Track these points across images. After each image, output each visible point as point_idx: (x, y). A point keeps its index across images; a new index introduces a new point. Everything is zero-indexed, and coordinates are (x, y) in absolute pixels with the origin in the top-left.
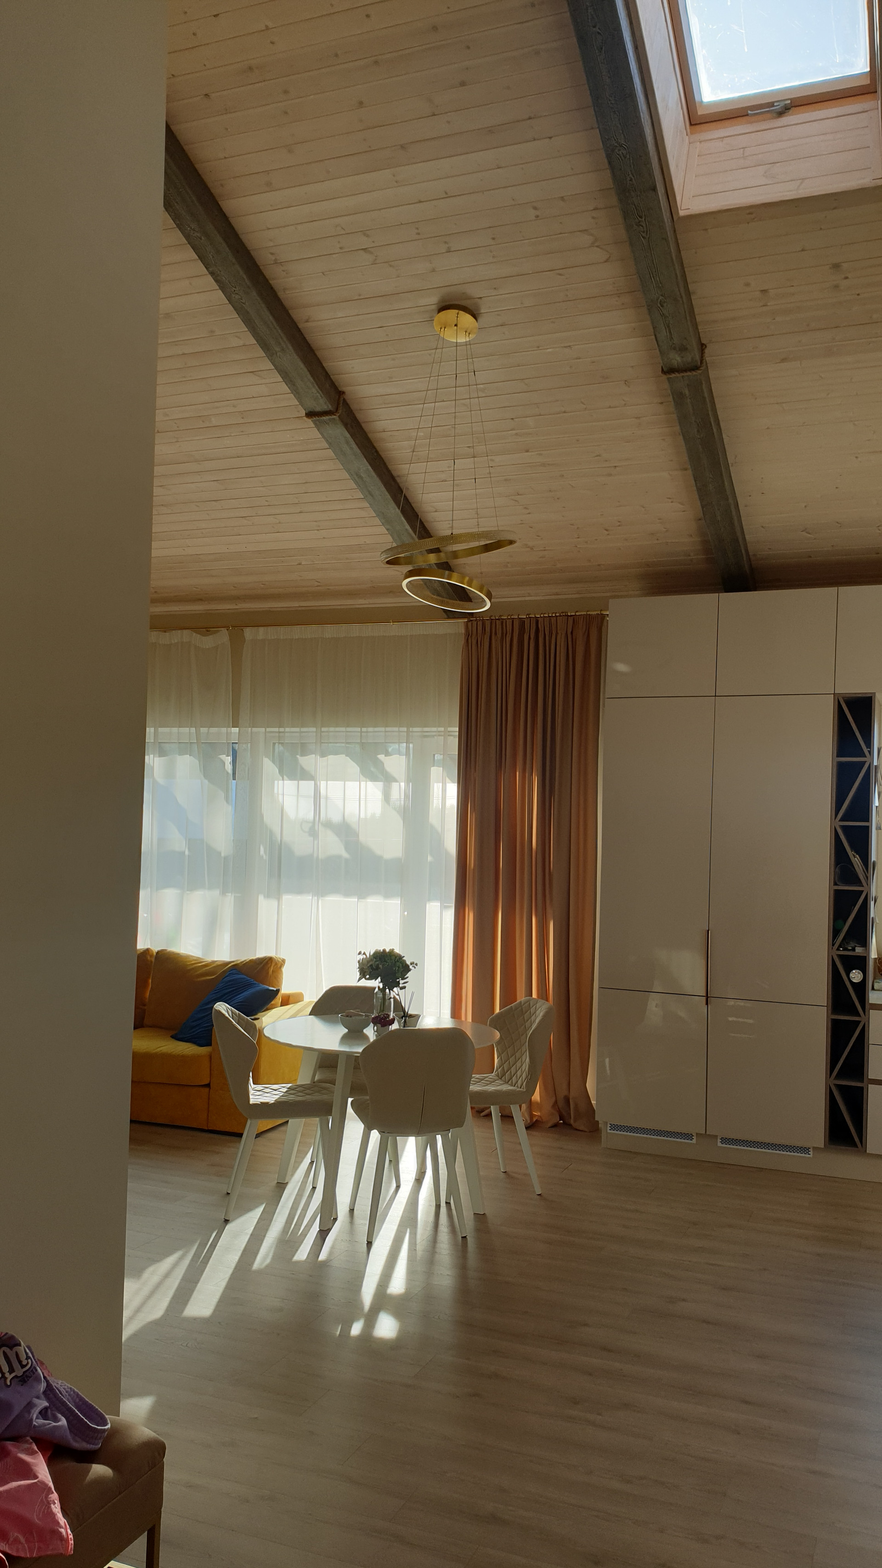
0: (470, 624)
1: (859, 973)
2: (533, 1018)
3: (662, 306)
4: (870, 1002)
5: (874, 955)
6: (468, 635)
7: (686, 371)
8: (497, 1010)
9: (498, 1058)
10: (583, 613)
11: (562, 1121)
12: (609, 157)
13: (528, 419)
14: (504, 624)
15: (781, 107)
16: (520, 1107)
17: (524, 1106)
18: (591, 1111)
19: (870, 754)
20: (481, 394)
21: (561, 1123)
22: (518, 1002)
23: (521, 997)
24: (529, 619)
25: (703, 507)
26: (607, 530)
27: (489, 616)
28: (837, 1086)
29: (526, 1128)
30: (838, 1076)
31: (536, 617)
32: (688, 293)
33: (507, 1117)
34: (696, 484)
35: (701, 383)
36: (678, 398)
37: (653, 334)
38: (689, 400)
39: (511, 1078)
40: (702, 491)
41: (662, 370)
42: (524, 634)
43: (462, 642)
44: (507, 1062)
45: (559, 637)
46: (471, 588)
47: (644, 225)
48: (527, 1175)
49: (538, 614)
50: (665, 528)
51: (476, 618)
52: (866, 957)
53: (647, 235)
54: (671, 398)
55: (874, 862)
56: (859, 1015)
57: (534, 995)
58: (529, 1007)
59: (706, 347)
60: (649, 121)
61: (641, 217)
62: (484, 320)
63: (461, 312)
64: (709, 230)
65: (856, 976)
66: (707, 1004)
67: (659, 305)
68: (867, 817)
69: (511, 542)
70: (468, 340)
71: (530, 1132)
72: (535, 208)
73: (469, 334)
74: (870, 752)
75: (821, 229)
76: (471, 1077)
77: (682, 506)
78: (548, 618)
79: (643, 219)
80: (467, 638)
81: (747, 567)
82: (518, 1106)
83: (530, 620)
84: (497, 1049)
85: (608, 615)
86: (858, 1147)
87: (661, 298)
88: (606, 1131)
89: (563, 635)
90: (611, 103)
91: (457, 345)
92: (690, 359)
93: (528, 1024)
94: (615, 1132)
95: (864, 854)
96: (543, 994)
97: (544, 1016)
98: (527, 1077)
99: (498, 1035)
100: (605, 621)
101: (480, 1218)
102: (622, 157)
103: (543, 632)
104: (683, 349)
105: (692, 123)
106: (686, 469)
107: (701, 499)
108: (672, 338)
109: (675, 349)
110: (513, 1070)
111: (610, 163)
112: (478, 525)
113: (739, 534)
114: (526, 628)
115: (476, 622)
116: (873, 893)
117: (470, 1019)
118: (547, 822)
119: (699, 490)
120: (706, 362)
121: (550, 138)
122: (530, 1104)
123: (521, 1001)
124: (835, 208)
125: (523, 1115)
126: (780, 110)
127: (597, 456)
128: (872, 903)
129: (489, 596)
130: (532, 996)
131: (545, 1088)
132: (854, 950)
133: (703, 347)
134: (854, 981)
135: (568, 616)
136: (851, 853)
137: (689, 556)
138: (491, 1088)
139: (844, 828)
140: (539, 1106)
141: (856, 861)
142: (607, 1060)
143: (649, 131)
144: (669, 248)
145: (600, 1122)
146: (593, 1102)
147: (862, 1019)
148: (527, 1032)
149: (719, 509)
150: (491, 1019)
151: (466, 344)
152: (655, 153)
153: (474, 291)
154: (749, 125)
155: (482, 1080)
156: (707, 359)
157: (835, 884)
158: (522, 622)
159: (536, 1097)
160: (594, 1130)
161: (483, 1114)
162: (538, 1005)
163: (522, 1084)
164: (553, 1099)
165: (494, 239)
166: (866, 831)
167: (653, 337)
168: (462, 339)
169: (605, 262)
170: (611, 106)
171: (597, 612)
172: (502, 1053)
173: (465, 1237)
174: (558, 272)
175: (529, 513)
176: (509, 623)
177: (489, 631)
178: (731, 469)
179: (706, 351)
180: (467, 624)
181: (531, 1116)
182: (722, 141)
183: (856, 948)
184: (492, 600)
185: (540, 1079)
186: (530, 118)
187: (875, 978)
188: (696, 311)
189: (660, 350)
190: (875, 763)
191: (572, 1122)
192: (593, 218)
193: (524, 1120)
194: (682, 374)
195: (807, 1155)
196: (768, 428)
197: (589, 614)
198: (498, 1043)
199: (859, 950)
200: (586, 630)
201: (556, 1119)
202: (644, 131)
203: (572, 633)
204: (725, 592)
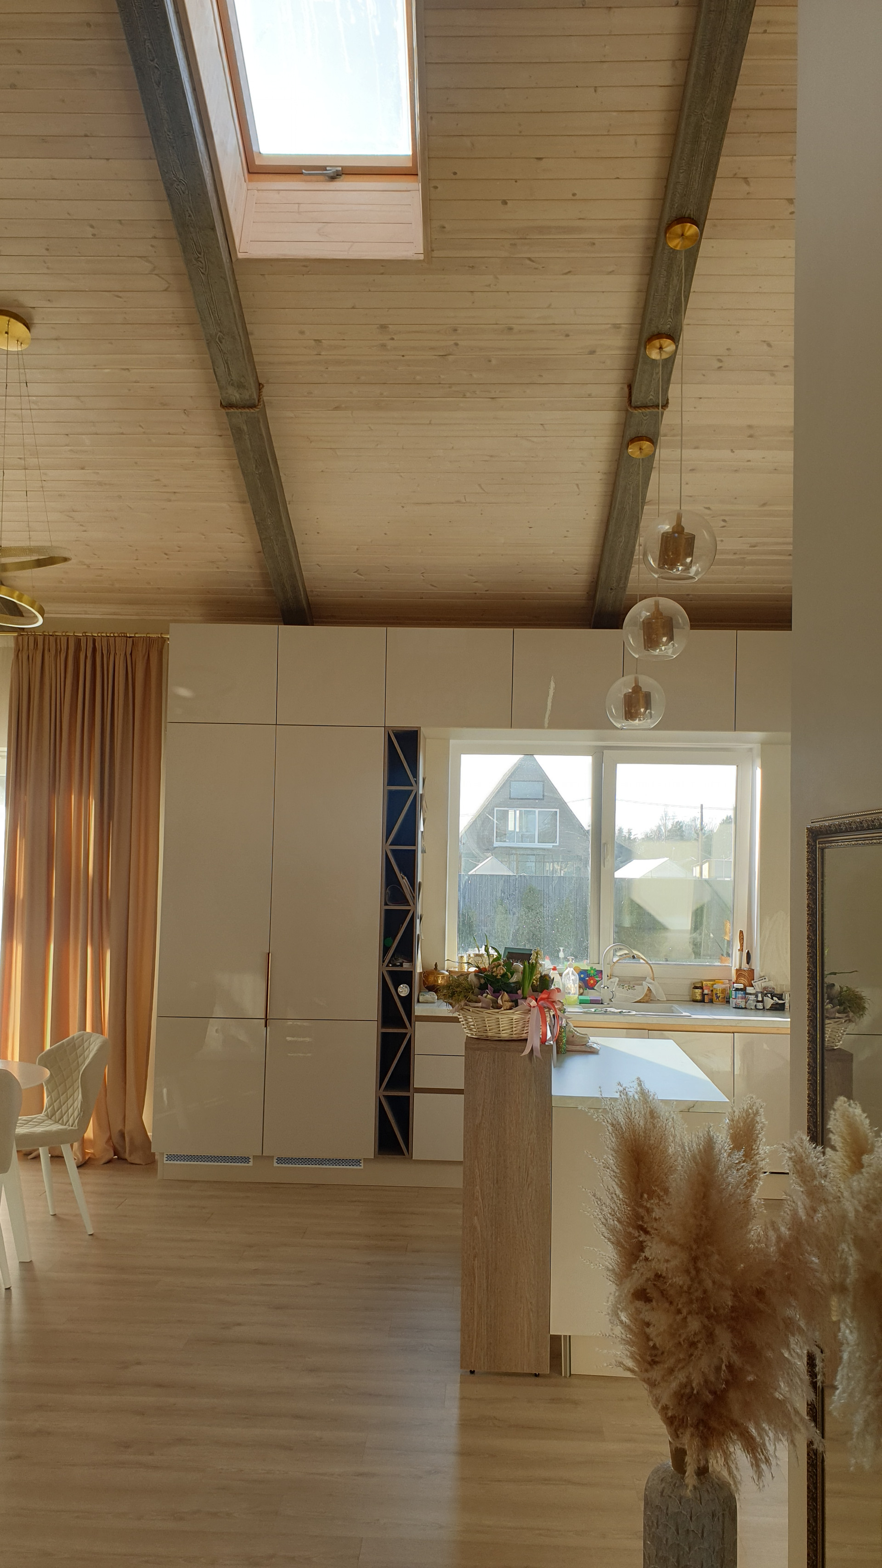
0: (20, 638)
1: (406, 987)
2: (86, 1053)
3: (221, 342)
4: (416, 1014)
5: (419, 969)
6: (18, 651)
7: (244, 407)
8: (48, 1047)
9: (47, 1097)
10: (143, 635)
11: (116, 1157)
12: (167, 189)
13: (84, 436)
14: (58, 641)
15: (333, 172)
16: (72, 1146)
17: (76, 1145)
18: (147, 1142)
19: (416, 783)
20: (33, 406)
21: (116, 1158)
22: (70, 1037)
23: (74, 1031)
24: (85, 637)
25: (261, 541)
26: (166, 554)
27: (42, 631)
28: (386, 1097)
29: (78, 1167)
30: (388, 1088)
31: (93, 636)
32: (247, 334)
33: (57, 1158)
34: (255, 517)
35: (259, 421)
36: (237, 433)
37: (212, 367)
38: (247, 436)
39: (62, 1117)
40: (260, 525)
41: (221, 403)
42: (79, 653)
43: (12, 656)
44: (58, 1101)
45: (117, 657)
46: (22, 602)
47: (203, 262)
48: (78, 1215)
49: (95, 633)
50: (225, 557)
51: (27, 632)
52: (412, 971)
53: (206, 270)
54: (229, 432)
55: (420, 883)
56: (406, 1028)
57: (89, 1029)
58: (83, 1042)
59: (263, 386)
60: (208, 163)
61: (200, 254)
62: (37, 330)
63: (12, 320)
64: (266, 276)
65: (403, 990)
66: (266, 1026)
67: (218, 341)
68: (414, 842)
69: (65, 560)
70: (20, 349)
71: (82, 1170)
72: (92, 227)
73: (21, 344)
74: (416, 781)
75: (370, 291)
76: (18, 1120)
77: (241, 537)
78: (106, 638)
79: (202, 256)
80: (16, 653)
81: (304, 602)
82: (69, 1145)
83: (87, 639)
84: (47, 1088)
85: (168, 638)
86: (404, 1155)
87: (219, 334)
88: (163, 1162)
89: (123, 655)
90: (170, 138)
91: (8, 353)
92: (247, 397)
93: (80, 1060)
94: (172, 1162)
95: (412, 877)
96: (98, 1027)
97: (99, 1050)
98: (79, 1114)
99: (47, 1073)
100: (166, 643)
101: (26, 1266)
102: (181, 192)
103: (100, 652)
104: (240, 386)
105: (250, 171)
106: (244, 502)
107: (260, 533)
108: (230, 374)
109: (233, 385)
110: (64, 1108)
111: (169, 196)
112: (30, 538)
113: (296, 569)
114: (82, 644)
115: (27, 637)
116: (419, 911)
117: (17, 1059)
118: (105, 849)
119: (257, 523)
120: (263, 401)
121: (108, 159)
122: (83, 1142)
123: (74, 1037)
124: (382, 274)
125: (75, 1155)
126: (332, 175)
127: (156, 480)
128: (418, 921)
129: (42, 612)
130: (85, 1030)
131: (99, 1125)
132: (401, 965)
133: (260, 386)
134: (402, 995)
135: (127, 637)
136: (399, 875)
137: (249, 586)
138: (39, 1129)
139: (393, 851)
140: (92, 1143)
141: (404, 882)
142: (165, 1091)
143: (207, 172)
144: (228, 287)
145: (156, 1154)
146: (150, 1134)
147: (409, 1031)
148: (80, 1068)
149: (277, 545)
150: (41, 1057)
151: (17, 353)
152: (214, 194)
153: (28, 300)
154: (304, 183)
155: (30, 1121)
156: (264, 398)
157: (386, 904)
158: (78, 641)
159: (89, 1134)
160: (150, 1162)
161: (30, 1156)
162: (92, 1039)
163: (74, 1122)
164: (108, 1135)
165: (47, 250)
166: (413, 853)
167: (212, 371)
168: (14, 348)
169: (164, 291)
170: (169, 140)
171: (157, 635)
172: (53, 1092)
173: (9, 1289)
174: (116, 293)
175: (85, 531)
176: (64, 640)
177: (42, 647)
178: (288, 506)
179: (264, 390)
180: (17, 638)
181: (84, 1153)
182: (279, 193)
183: (404, 964)
184: (45, 615)
185: (94, 1115)
186: (86, 136)
187: (420, 992)
188: (254, 351)
189: (218, 384)
190: (421, 792)
191: (127, 1156)
192: (152, 246)
193: (75, 1159)
194: (240, 410)
195: (358, 1167)
196: (322, 471)
197: (149, 637)
198: (48, 1082)
199: (406, 966)
200: (146, 652)
201: (111, 1155)
202: (202, 171)
203: (131, 654)
204: (285, 624)
